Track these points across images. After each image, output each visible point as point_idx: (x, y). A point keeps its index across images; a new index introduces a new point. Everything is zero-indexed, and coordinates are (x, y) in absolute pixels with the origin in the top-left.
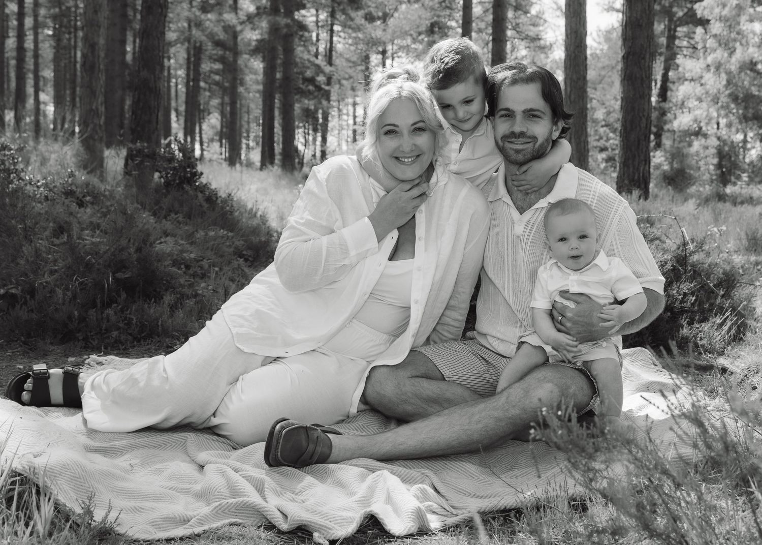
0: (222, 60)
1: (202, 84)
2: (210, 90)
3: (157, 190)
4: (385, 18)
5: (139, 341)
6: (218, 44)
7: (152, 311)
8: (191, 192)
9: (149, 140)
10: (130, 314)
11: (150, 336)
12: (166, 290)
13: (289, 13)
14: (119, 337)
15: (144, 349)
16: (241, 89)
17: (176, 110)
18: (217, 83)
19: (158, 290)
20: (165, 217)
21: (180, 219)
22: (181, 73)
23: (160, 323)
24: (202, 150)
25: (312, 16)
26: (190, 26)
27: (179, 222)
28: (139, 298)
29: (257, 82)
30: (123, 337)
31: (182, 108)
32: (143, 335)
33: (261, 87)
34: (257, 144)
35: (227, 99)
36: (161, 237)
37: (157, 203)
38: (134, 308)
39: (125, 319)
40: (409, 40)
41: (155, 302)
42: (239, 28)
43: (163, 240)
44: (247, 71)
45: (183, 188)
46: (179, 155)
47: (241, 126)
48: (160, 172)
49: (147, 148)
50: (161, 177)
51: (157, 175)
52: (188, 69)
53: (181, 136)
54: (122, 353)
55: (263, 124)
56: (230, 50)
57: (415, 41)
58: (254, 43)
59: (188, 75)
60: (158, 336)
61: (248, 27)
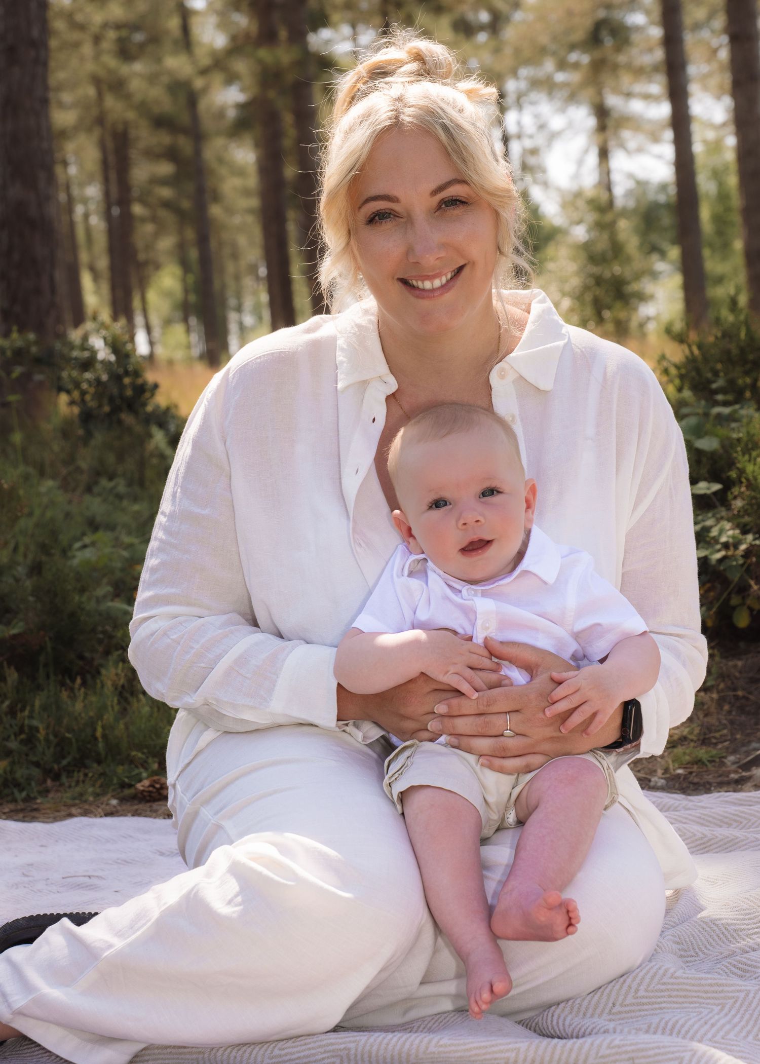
0: (172, 154)
1: (137, 209)
2: (154, 219)
3: (65, 432)
4: (496, 24)
5: (57, 777)
6: (161, 122)
7: (79, 706)
8: (138, 429)
9: (40, 328)
10: (31, 717)
11: (80, 763)
12: (107, 653)
13: (298, 37)
14: (12, 772)
15: (69, 795)
16: (215, 211)
17: (92, 269)
18: (167, 204)
19: (87, 655)
20: (89, 489)
21: (122, 488)
22: (93, 191)
23: (99, 733)
24: (151, 343)
25: (345, 39)
26: (100, 95)
27: (120, 497)
28: (48, 677)
29: (246, 193)
30: (20, 773)
31: (103, 263)
32: (64, 762)
33: (254, 202)
34: (260, 318)
35: (190, 234)
36: (84, 534)
37: (70, 460)
38: (37, 703)
39: (21, 731)
40: (549, 65)
41: (84, 683)
42: (199, 83)
43: (87, 540)
44: (223, 171)
45: (120, 422)
46: (103, 353)
47: (224, 286)
48: (68, 392)
49: (36, 343)
50: (72, 403)
51: (64, 398)
52: (106, 180)
53: (105, 315)
54: (22, 810)
55: (270, 277)
56: (185, 131)
57: (562, 65)
58: (231, 114)
59: (107, 194)
60: (99, 762)
61: (217, 78)
